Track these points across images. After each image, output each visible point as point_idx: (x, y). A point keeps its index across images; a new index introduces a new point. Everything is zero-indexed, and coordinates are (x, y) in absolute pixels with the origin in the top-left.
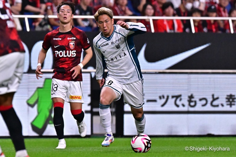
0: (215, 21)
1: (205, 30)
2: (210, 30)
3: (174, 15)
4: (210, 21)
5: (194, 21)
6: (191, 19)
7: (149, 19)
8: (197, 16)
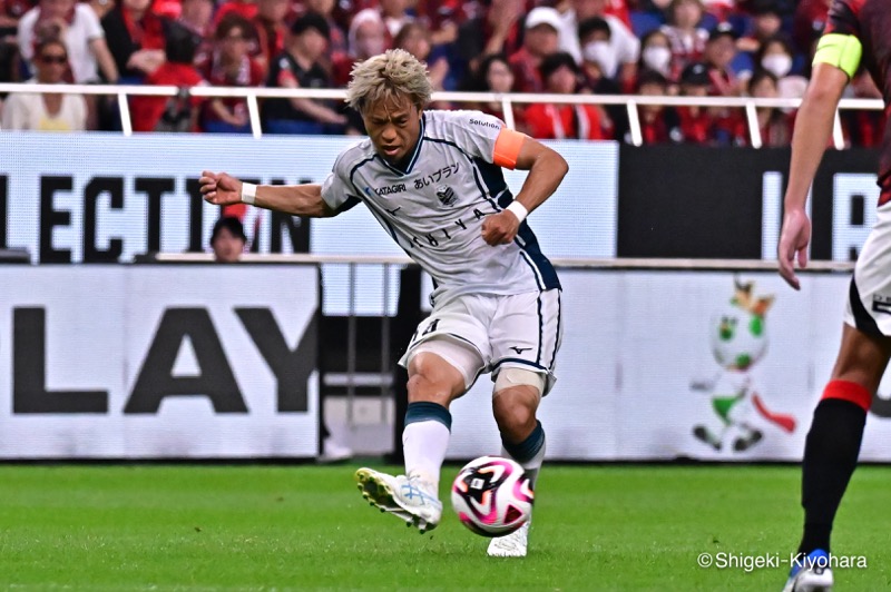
0: (703, 109)
1: (676, 135)
2: (689, 139)
3: (577, 90)
4: (686, 109)
5: (641, 109)
6: (631, 103)
7: (500, 103)
8: (650, 94)
